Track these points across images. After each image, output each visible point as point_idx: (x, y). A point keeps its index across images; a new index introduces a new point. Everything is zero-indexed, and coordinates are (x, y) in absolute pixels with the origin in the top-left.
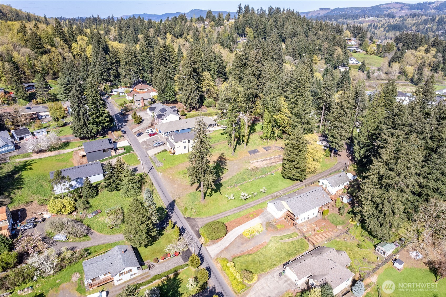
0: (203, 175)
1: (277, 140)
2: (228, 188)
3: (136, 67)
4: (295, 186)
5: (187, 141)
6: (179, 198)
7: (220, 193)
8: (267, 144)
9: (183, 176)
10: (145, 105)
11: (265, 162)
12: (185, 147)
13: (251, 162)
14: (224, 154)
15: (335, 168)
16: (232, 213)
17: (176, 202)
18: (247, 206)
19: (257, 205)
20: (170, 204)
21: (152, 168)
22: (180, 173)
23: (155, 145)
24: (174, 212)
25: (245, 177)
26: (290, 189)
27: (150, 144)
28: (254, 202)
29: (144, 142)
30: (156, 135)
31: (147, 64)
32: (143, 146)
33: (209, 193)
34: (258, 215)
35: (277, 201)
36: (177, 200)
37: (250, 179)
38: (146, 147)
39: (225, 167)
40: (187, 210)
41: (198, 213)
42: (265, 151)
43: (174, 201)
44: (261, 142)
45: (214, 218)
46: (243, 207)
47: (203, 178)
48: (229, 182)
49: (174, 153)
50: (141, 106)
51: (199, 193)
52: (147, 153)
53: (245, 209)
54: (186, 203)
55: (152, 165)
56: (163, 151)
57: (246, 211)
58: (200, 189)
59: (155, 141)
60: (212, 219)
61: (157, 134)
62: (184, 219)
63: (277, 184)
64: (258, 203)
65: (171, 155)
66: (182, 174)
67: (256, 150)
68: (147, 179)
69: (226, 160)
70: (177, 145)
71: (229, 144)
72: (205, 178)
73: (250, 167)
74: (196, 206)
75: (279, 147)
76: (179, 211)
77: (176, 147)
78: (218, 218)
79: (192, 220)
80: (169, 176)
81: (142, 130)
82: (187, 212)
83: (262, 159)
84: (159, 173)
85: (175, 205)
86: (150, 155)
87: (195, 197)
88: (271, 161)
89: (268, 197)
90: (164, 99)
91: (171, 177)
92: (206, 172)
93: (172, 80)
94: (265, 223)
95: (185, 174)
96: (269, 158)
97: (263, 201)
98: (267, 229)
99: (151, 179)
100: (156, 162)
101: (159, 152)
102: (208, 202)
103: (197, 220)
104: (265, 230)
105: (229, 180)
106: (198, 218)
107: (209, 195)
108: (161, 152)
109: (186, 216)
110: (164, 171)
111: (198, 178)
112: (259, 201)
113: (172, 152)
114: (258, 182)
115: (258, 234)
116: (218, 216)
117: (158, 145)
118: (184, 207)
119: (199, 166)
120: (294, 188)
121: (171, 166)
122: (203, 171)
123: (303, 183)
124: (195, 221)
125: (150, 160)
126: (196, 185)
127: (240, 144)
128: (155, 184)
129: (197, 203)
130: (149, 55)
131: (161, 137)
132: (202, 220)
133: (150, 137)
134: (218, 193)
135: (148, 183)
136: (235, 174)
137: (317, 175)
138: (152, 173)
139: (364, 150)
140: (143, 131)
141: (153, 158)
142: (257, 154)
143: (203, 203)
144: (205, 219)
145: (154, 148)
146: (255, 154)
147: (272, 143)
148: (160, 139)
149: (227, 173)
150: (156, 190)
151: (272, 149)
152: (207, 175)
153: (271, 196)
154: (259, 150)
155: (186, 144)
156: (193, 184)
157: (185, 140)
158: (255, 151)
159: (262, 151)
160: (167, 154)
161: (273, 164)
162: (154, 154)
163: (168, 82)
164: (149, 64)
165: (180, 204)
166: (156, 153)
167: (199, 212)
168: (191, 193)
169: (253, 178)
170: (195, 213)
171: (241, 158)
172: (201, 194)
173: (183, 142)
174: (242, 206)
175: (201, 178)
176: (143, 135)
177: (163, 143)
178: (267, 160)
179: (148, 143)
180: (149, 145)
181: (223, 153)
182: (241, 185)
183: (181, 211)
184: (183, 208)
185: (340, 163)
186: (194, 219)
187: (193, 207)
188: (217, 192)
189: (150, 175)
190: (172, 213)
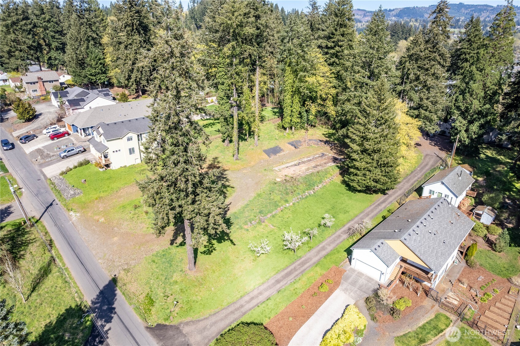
0: (191, 197)
1: (307, 130)
2: (246, 227)
3: (30, 36)
4: (379, 205)
5: (135, 137)
6: (127, 271)
7: (231, 241)
8: (292, 136)
9: (133, 212)
10: (48, 93)
11: (303, 167)
12: (132, 151)
13: (276, 169)
14: (219, 160)
15: (427, 165)
16: (274, 290)
17: (119, 284)
18: (303, 264)
19: (325, 257)
20: (101, 292)
21: (51, 204)
22: (124, 207)
23: (62, 155)
24: (115, 316)
25: (276, 199)
26: (372, 211)
27: (52, 154)
28: (314, 251)
29: (39, 151)
30: (67, 137)
31: (52, 34)
32: (34, 160)
33: (205, 246)
34: (337, 284)
35: (379, 243)
36: (122, 276)
37: (287, 201)
38: (42, 161)
39: (227, 183)
40: (152, 302)
41: (185, 307)
42: (293, 148)
43: (114, 281)
44: (281, 134)
45: (232, 312)
46: (295, 269)
47: (191, 208)
48: (247, 214)
49: (107, 166)
50: (39, 93)
51: (180, 249)
52: (42, 172)
53: (302, 272)
54: (148, 283)
55: (52, 196)
56: (81, 165)
57: (304, 279)
58: (180, 240)
59: (62, 147)
60: (226, 317)
61: (69, 134)
62: (148, 335)
63: (343, 205)
64: (324, 253)
65: (101, 170)
66: (130, 208)
67: (277, 147)
68: (35, 233)
69: (225, 171)
70: (112, 146)
71: (224, 141)
72: (196, 206)
73: (278, 177)
74: (177, 287)
75: (315, 140)
76: (130, 309)
77: (110, 152)
78: (243, 310)
79: (171, 333)
80: (96, 217)
81: (34, 130)
82: (154, 310)
83: (296, 162)
84: (71, 213)
85: (118, 292)
86: (49, 176)
87: (170, 262)
88: (313, 164)
89: (339, 236)
90: (86, 79)
91: (102, 220)
92: (198, 190)
93: (97, 43)
94: (362, 303)
95: (136, 207)
96: (305, 159)
97: (333, 246)
98: (373, 318)
99: (49, 229)
100: (65, 190)
101: (72, 167)
102: (207, 269)
103: (186, 330)
104: (372, 323)
105: (244, 208)
106: (187, 324)
107: (204, 252)
108: (76, 167)
109: (153, 321)
110: (84, 206)
111: (178, 210)
112: (323, 248)
113: (103, 162)
114: (306, 206)
115: (360, 339)
116: (242, 306)
117: (69, 154)
118: (144, 295)
119: (175, 170)
120: (380, 208)
121: (102, 195)
122: (190, 185)
123: (390, 196)
124: (181, 332)
125: (50, 187)
126: (170, 230)
127: (246, 140)
128: (59, 243)
129: (176, 277)
130: (55, 20)
131: (77, 139)
132: (201, 325)
133: (51, 142)
134: (228, 243)
135: (38, 244)
136: (253, 195)
137: (404, 179)
138: (51, 216)
139: (477, 124)
140: (37, 131)
141: (56, 181)
142: (282, 154)
143: (192, 275)
144: (209, 322)
145: (59, 161)
146: (278, 155)
147: (299, 135)
148: (75, 142)
149: (234, 195)
150: (60, 257)
151: (305, 145)
152: (202, 196)
153: (345, 232)
154: (282, 147)
155: (134, 143)
156: (163, 228)
157: (130, 135)
158: (275, 151)
159: (288, 149)
160: (93, 168)
161: (319, 168)
162: (60, 172)
163: (90, 46)
164: (57, 36)
165: (132, 288)
166: (64, 170)
167: (188, 302)
168: (158, 252)
169: (292, 200)
170: (177, 310)
171: (253, 163)
172: (186, 252)
173: (125, 139)
174: (292, 267)
175: (185, 207)
176: (36, 139)
177: (82, 149)
178: (304, 162)
179: (46, 152)
180: (48, 156)
181: (216, 158)
182: (273, 217)
183: (137, 309)
184: (142, 298)
185: (427, 155)
186: (176, 328)
187: (168, 292)
188: (225, 240)
189: (46, 221)
190: (109, 320)
